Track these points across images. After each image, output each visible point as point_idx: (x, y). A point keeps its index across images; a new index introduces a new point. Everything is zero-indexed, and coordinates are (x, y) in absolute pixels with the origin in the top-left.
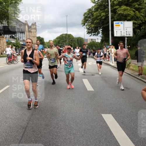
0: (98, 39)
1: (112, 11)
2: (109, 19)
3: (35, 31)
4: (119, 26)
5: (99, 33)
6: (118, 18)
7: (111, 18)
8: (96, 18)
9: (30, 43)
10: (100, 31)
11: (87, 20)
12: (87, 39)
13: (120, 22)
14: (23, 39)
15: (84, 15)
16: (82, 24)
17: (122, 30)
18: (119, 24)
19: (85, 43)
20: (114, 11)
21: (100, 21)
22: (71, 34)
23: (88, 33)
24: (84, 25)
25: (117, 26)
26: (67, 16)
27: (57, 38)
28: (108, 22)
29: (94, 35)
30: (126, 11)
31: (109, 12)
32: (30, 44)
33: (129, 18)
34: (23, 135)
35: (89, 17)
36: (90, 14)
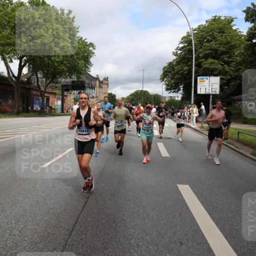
0: (178, 96)
1: (196, 65)
2: (192, 74)
3: (107, 86)
4: (204, 81)
5: (179, 90)
6: (203, 72)
7: (195, 73)
8: (177, 73)
9: (85, 98)
10: (181, 87)
11: (167, 75)
12: (165, 97)
13: (205, 77)
14: (93, 95)
15: (164, 69)
16: (161, 79)
17: (207, 87)
18: (204, 80)
19: (163, 101)
20: (198, 65)
21: (182, 76)
22: (147, 91)
23: (167, 89)
24: (163, 80)
25: (202, 81)
26: (143, 70)
27: (131, 95)
28: (191, 78)
29: (173, 92)
30: (213, 65)
31: (192, 66)
32: (86, 100)
33: (216, 73)
34: (84, 205)
35: (170, 72)
36: (171, 68)
